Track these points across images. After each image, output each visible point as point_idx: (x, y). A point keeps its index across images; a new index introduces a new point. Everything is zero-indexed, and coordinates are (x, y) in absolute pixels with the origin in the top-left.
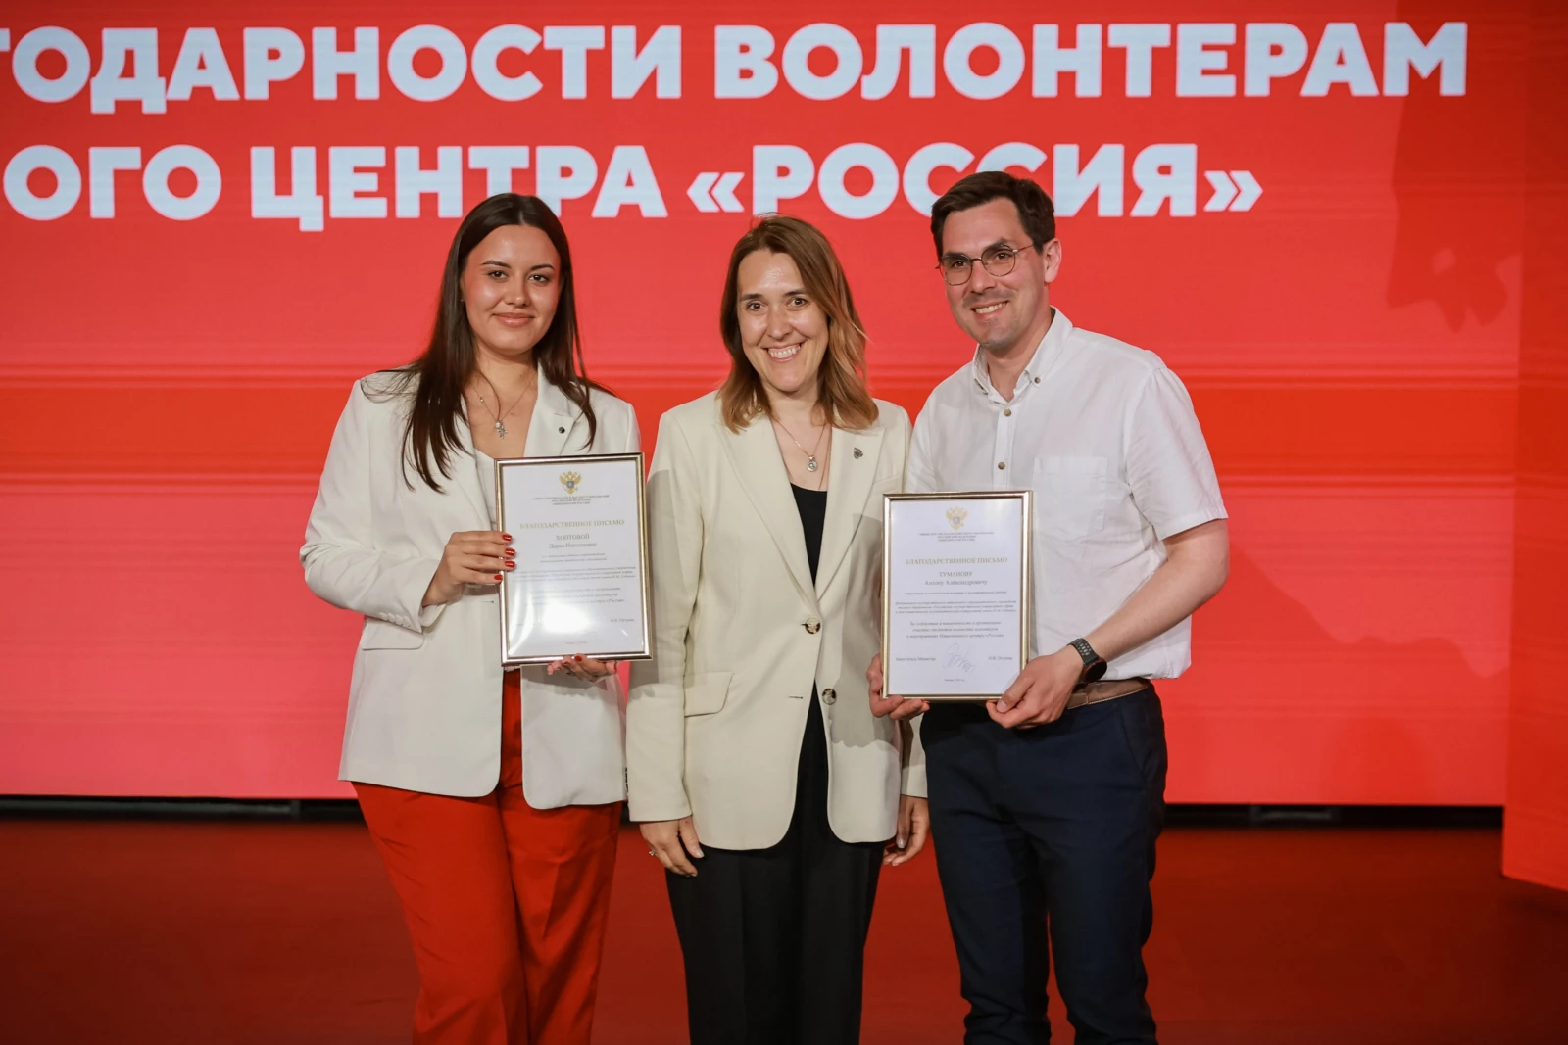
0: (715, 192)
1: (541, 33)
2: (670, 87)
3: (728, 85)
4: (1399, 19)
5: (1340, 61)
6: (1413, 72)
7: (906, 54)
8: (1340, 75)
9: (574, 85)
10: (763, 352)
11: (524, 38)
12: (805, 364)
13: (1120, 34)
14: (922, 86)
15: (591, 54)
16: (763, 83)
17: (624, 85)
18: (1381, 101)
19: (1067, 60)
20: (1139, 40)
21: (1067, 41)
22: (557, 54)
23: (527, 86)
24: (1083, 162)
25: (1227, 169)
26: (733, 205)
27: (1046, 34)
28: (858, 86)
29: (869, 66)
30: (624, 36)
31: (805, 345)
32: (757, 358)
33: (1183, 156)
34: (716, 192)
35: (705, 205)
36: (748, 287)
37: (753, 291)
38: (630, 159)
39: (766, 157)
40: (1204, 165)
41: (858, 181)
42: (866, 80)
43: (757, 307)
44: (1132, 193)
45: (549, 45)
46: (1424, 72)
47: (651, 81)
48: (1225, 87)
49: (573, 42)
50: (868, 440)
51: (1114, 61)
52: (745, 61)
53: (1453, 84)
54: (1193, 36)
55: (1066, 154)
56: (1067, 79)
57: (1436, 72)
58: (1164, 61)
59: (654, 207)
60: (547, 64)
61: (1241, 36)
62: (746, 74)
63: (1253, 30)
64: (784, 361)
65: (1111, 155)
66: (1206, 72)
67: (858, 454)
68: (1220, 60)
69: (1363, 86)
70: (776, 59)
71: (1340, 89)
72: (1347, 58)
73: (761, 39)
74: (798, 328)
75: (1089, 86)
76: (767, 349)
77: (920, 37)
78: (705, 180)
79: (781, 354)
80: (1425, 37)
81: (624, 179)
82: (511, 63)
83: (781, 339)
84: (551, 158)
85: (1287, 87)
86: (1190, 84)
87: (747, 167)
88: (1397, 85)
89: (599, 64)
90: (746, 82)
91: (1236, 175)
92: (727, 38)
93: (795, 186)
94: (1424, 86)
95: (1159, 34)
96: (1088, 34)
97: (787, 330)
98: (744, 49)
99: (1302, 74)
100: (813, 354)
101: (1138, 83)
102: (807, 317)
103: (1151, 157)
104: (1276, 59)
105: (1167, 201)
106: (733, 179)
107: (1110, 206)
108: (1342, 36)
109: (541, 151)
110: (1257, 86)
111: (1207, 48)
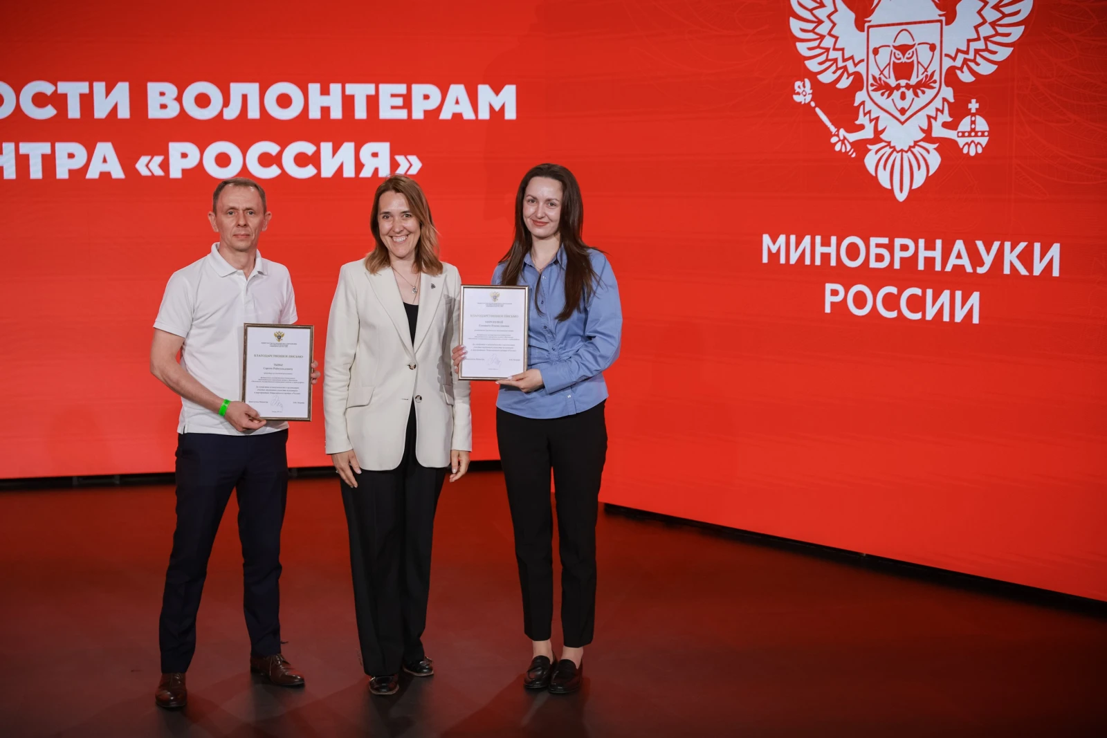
0: (148, 166)
1: (56, 85)
2: (124, 113)
3: (154, 112)
4: (484, 83)
5: (457, 102)
6: (491, 108)
7: (245, 97)
8: (457, 109)
9: (74, 112)
10: (390, 238)
11: (46, 88)
12: (409, 243)
13: (351, 89)
14: (254, 113)
15: (82, 96)
16: (172, 112)
17: (100, 111)
18: (477, 122)
19: (325, 101)
20: (360, 91)
21: (325, 91)
22: (65, 96)
23: (49, 112)
24: (335, 151)
25: (406, 154)
26: (159, 172)
27: (314, 88)
28: (221, 113)
29: (226, 103)
30: (99, 87)
31: (409, 236)
32: (387, 241)
33: (384, 148)
34: (151, 166)
35: (144, 172)
36: (384, 208)
37: (387, 211)
38: (105, 149)
39: (175, 148)
40: (393, 153)
41: (223, 160)
42: (225, 110)
43: (388, 217)
44: (359, 166)
45: (60, 91)
46: (497, 108)
47: (115, 109)
48: (402, 114)
49: (73, 90)
50: (438, 280)
51: (348, 102)
52: (163, 100)
53: (511, 114)
54: (386, 89)
55: (326, 147)
56: (325, 111)
57: (503, 108)
58: (373, 102)
59: (118, 173)
60: (59, 101)
61: (409, 90)
62: (163, 106)
63: (415, 87)
64: (400, 243)
65: (348, 148)
66: (393, 107)
67: (433, 286)
68: (399, 102)
69: (468, 115)
70: (179, 99)
71: (457, 117)
72: (460, 100)
73: (171, 89)
74: (407, 228)
75: (336, 113)
76: (392, 237)
77: (252, 89)
78: (144, 160)
79: (400, 239)
80: (497, 91)
81: (102, 159)
82: (40, 100)
83: (399, 233)
84: (63, 148)
85: (432, 115)
86: (386, 113)
87: (165, 153)
88: (484, 114)
89: (87, 101)
90: (164, 111)
91: (410, 158)
92: (153, 88)
93: (191, 163)
94: (497, 114)
95: (370, 89)
96: (335, 88)
97: (402, 229)
98: (162, 94)
99: (439, 109)
100: (413, 240)
101: (361, 113)
102: (411, 223)
103: (368, 149)
104: (426, 101)
105: (376, 170)
106: (158, 159)
107: (349, 172)
108: (458, 91)
109: (58, 145)
110: (418, 115)
111: (393, 96)
